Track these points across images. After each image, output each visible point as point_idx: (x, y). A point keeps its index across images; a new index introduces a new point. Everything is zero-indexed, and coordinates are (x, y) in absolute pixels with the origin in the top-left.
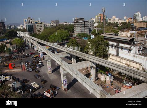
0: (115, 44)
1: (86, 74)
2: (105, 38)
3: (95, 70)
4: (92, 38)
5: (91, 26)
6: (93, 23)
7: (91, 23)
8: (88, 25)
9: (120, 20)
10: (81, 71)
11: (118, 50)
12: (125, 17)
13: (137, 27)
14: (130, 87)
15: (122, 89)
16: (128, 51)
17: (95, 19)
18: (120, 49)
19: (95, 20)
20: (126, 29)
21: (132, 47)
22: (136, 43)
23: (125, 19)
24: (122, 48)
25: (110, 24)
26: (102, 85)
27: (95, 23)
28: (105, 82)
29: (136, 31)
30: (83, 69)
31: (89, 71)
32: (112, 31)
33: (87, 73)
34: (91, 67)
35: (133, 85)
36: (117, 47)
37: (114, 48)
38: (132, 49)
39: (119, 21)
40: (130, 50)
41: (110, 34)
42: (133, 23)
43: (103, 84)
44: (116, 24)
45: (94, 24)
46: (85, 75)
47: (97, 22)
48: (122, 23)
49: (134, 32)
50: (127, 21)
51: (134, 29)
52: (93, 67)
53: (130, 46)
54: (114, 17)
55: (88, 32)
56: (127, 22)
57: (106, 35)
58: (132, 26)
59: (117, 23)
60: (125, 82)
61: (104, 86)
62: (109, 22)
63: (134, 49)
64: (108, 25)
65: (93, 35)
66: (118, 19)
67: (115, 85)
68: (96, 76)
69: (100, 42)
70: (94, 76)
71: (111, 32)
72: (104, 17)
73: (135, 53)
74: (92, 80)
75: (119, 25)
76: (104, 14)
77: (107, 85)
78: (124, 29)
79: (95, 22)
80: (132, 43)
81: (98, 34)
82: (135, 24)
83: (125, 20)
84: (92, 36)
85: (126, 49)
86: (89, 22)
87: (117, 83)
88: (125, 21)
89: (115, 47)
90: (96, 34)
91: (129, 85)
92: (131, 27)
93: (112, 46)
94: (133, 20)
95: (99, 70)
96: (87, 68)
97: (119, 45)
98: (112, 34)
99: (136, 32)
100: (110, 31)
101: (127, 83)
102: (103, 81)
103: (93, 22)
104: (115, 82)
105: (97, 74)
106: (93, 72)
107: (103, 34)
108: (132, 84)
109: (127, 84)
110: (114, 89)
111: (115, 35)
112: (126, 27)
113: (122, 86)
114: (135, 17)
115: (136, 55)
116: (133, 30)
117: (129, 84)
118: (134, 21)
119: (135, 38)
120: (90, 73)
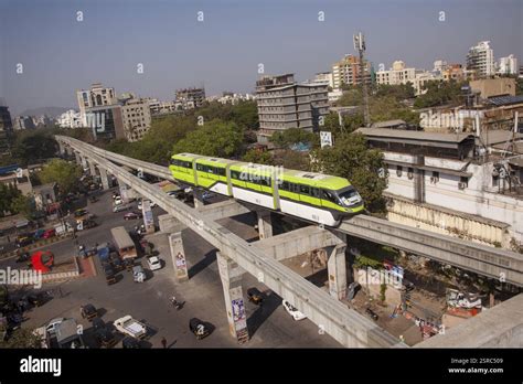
0: (408, 159)
1: (311, 273)
2: (372, 143)
3: (342, 257)
4: (323, 145)
5: (317, 102)
6: (326, 90)
7: (319, 91)
8: (308, 100)
9: (419, 76)
10: (294, 263)
11: (419, 181)
12: (438, 64)
13: (484, 96)
14: (475, 311)
15: (444, 320)
16: (456, 183)
17: (330, 75)
18: (428, 178)
19: (332, 80)
20: (445, 104)
21: (471, 168)
22: (482, 151)
23: (439, 71)
24: (436, 174)
25: (387, 91)
26: (370, 312)
27: (331, 90)
28: (384, 299)
29: (481, 109)
30: (301, 258)
31: (322, 262)
32: (393, 113)
33: (315, 271)
34: (329, 249)
35: (485, 303)
36: (417, 171)
37: (404, 173)
38: (471, 175)
39: (416, 79)
40: (465, 179)
41: (389, 127)
42: (467, 84)
43: (376, 309)
44: (408, 90)
45: (330, 94)
46: (307, 278)
47: (340, 88)
48: (427, 85)
49: (473, 113)
50: (444, 76)
51: (472, 102)
52: (334, 247)
53: (464, 164)
54: (397, 65)
55: (310, 123)
56: (447, 79)
57: (376, 131)
58: (466, 92)
59: (409, 84)
60: (453, 296)
61: (380, 315)
62: (383, 85)
63: (479, 174)
64: (377, 95)
65: (329, 134)
66: (411, 71)
67: (418, 307)
68: (350, 279)
69: (353, 156)
70: (342, 280)
71: (390, 119)
72: (362, 65)
73: (484, 190)
74: (334, 295)
75: (418, 94)
76: (361, 57)
77: (389, 310)
78: (438, 104)
79: (331, 85)
80: (471, 154)
81: (347, 127)
82: (475, 86)
83: (438, 73)
84: (326, 138)
85: (450, 174)
86: (310, 87)
87: (422, 300)
88: (439, 78)
89: (410, 170)
90: (338, 130)
91: (469, 305)
92: (462, 98)
93: (399, 168)
94: (465, 71)
95: (358, 256)
96: (315, 252)
97: (422, 162)
98: (395, 127)
99: (481, 112)
100: (388, 115)
101: (461, 298)
102: (375, 297)
103: (325, 87)
104: (419, 295)
105: (352, 271)
106: (336, 265)
107: (363, 126)
108: (479, 301)
109: (461, 302)
110: (417, 323)
111: (408, 128)
112: (444, 96)
113: (445, 310)
114: (474, 62)
115: (486, 195)
116: (469, 106)
117: (471, 302)
118: (469, 74)
119: (478, 134)
120: (327, 269)
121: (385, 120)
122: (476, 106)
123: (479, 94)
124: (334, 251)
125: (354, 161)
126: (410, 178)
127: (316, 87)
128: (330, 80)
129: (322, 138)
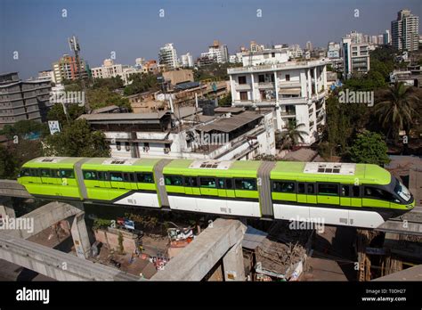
0: (124, 135)
1: (57, 243)
2: (95, 126)
3: (83, 223)
4: (52, 132)
5: (42, 96)
6: (49, 86)
7: (43, 86)
8: (34, 95)
9: (125, 70)
10: (39, 238)
11: (135, 151)
12: (139, 60)
13: (173, 83)
14: (190, 239)
15: (169, 253)
16: (162, 149)
17: (52, 73)
18: (141, 148)
19: (54, 76)
20: (147, 90)
21: (171, 137)
22: (177, 123)
23: (140, 66)
24: (147, 144)
25: (101, 83)
26: (114, 262)
27: (54, 85)
28: (122, 249)
29: (172, 92)
30: (46, 232)
31: (67, 231)
32: (107, 101)
33: (61, 240)
34: (70, 219)
35: (195, 232)
36: (133, 144)
37: (123, 147)
38: (172, 142)
39: (123, 73)
40: (168, 145)
41: (106, 112)
42: (161, 74)
43: (117, 258)
44: (118, 82)
45: (53, 89)
46: (55, 248)
47: (62, 83)
48: (132, 77)
49: (168, 96)
50: (144, 69)
51: (166, 88)
52: (74, 216)
53: (166, 134)
54: (107, 62)
55: (38, 115)
56: (146, 72)
57: (96, 116)
58: (161, 80)
59: (118, 77)
60: (173, 233)
61: (122, 262)
62: (98, 79)
63: (177, 140)
64: (94, 88)
65: (57, 122)
66: (119, 66)
67: (149, 248)
68: (92, 240)
69: (79, 138)
70: (86, 242)
71: (106, 106)
72: (78, 63)
73: (182, 151)
74: (82, 256)
75: (126, 84)
76: (77, 56)
77: (128, 257)
78: (142, 91)
79: (54, 81)
80: (169, 127)
81: (71, 115)
82: (167, 76)
83: (139, 67)
84: (54, 126)
85: (157, 143)
86: (34, 84)
87: (152, 242)
88: (140, 71)
89: (127, 144)
90: (64, 118)
91: (185, 237)
92: (158, 85)
93: (118, 143)
94: (159, 65)
95: (96, 220)
96: (59, 223)
97: (135, 136)
98: (110, 112)
99: (172, 95)
100: (104, 103)
101: (179, 233)
102: (115, 249)
103: (48, 83)
104: (149, 238)
105: (93, 233)
106: (79, 231)
107: (85, 113)
108: (191, 232)
109: (179, 236)
110: (151, 260)
111: (121, 112)
112: (146, 84)
113: (169, 245)
114: (164, 59)
115: (184, 155)
116: (164, 91)
117: (185, 234)
118: (162, 68)
119: (172, 111)
120: (71, 236)
121: (102, 106)
122: (169, 91)
123: (170, 82)
124: (75, 220)
125: (80, 142)
126: (128, 150)
127: (40, 84)
128: (52, 76)
129: (50, 126)
